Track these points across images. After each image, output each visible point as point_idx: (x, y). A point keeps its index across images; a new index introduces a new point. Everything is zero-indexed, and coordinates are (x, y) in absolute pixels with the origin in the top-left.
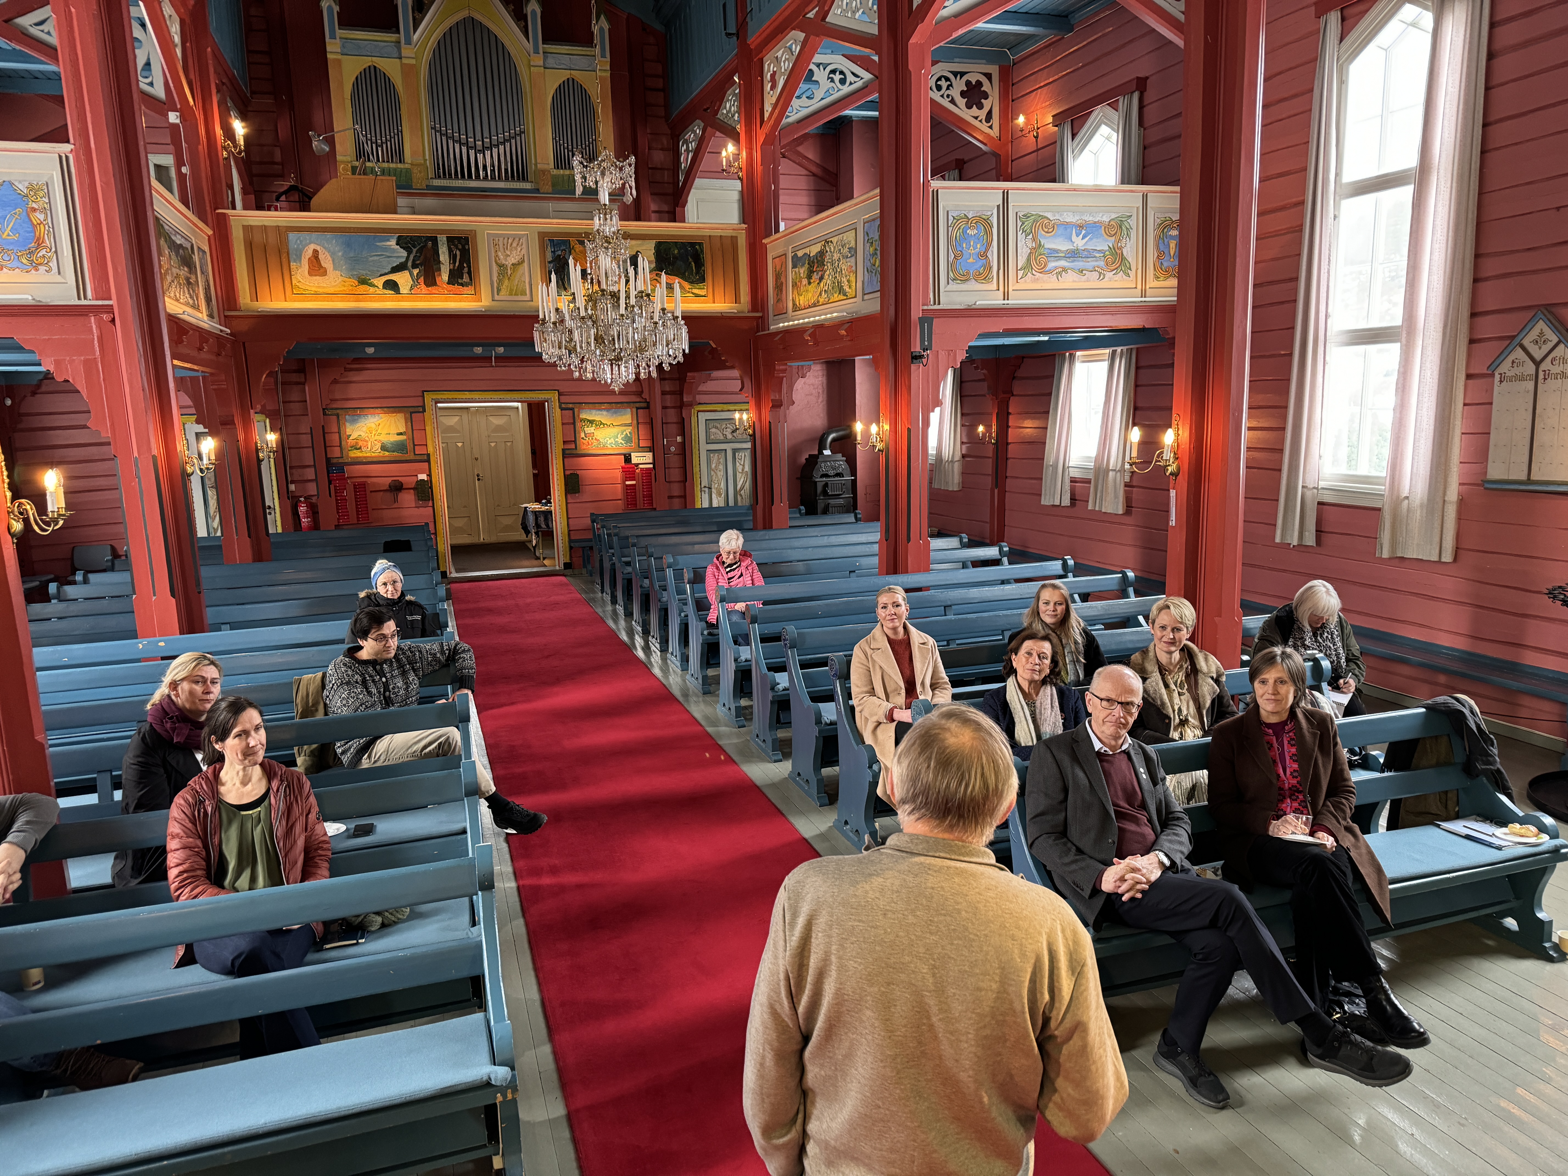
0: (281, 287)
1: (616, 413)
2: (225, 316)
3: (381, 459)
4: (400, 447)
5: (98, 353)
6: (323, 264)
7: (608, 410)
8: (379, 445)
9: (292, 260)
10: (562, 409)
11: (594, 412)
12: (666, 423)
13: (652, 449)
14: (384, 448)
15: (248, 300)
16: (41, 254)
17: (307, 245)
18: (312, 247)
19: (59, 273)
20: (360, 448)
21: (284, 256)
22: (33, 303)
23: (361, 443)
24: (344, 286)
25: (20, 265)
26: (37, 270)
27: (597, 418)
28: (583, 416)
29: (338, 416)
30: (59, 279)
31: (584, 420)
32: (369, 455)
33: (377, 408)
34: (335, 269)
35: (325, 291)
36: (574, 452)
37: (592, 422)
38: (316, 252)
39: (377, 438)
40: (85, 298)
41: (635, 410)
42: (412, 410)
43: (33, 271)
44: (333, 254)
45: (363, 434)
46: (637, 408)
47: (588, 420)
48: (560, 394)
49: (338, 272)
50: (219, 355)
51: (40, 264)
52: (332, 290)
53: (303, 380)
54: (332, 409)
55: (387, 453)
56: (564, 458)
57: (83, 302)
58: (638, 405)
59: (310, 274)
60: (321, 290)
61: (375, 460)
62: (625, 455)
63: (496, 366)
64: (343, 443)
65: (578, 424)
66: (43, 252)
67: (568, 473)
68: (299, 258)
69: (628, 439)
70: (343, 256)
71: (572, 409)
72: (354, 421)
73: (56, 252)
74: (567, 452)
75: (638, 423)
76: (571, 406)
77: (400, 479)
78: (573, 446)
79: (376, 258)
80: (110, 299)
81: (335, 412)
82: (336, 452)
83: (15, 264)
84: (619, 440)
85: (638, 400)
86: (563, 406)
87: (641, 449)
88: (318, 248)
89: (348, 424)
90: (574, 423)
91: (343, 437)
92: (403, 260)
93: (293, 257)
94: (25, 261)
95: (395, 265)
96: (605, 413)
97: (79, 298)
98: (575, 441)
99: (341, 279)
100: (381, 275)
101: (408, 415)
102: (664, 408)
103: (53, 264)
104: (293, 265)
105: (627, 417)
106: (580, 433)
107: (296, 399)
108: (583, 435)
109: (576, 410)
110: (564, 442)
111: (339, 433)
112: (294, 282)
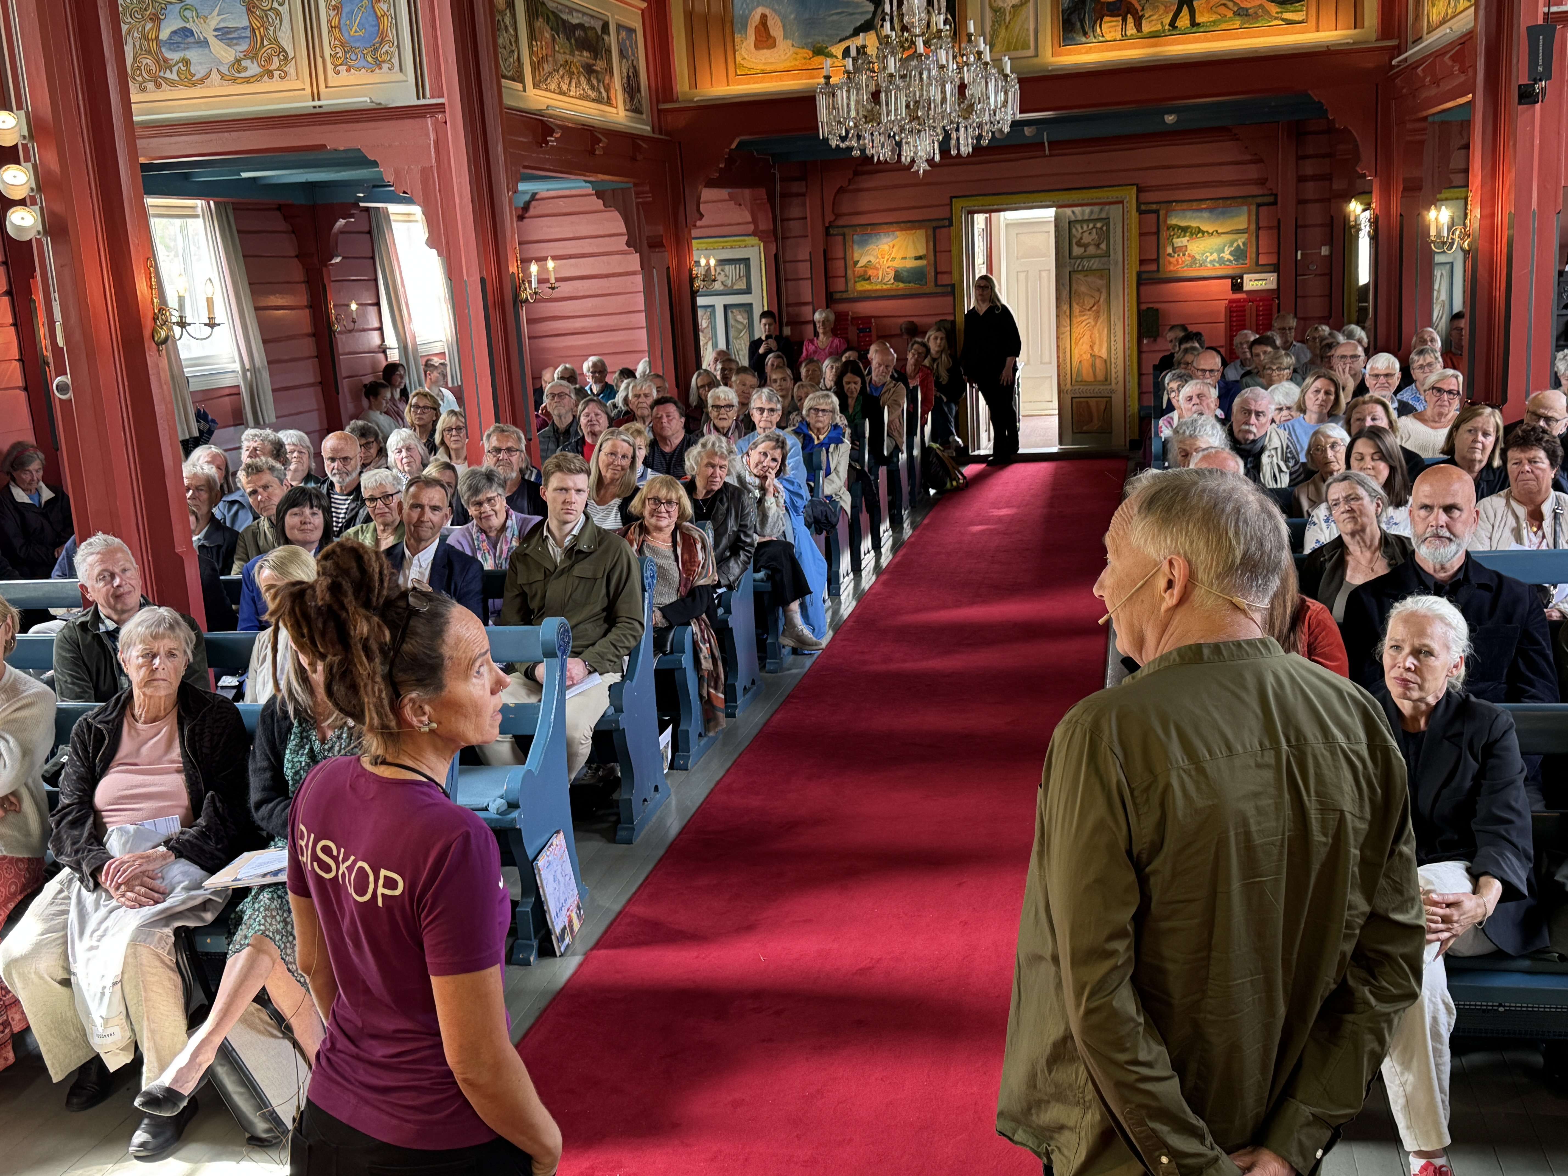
0: (723, 65)
1: (1223, 213)
2: (659, 111)
3: (893, 293)
4: (916, 276)
5: (434, 160)
6: (772, 33)
7: (1211, 210)
8: (892, 274)
9: (736, 30)
10: (1140, 212)
11: (1189, 214)
12: (1305, 226)
13: (1275, 268)
14: (898, 277)
15: (686, 88)
16: (384, 50)
17: (754, 9)
18: (760, 11)
19: (401, 70)
20: (869, 279)
21: (728, 25)
22: (373, 106)
23: (870, 272)
24: (796, 59)
25: (365, 64)
26: (381, 68)
27: (1194, 224)
28: (1174, 221)
29: (844, 235)
30: (401, 77)
31: (1174, 227)
32: (879, 287)
33: (891, 223)
34: (785, 37)
35: (772, 68)
36: (1155, 276)
37: (1185, 230)
38: (764, 17)
39: (890, 264)
40: (424, 97)
41: (1254, 208)
42: (935, 224)
43: (377, 71)
44: (784, 19)
45: (872, 259)
46: (1259, 205)
47: (1180, 227)
48: (1139, 190)
49: (789, 42)
50: (634, 159)
51: (384, 62)
52: (781, 67)
53: (804, 190)
54: (838, 227)
55: (901, 285)
56: (1139, 284)
57: (422, 102)
58: (1259, 200)
59: (757, 47)
60: (768, 68)
61: (886, 294)
62: (1233, 278)
63: (1051, 155)
64: (849, 272)
65: (1164, 234)
66: (386, 47)
67: (1144, 307)
68: (745, 26)
69: (1239, 254)
70: (795, 19)
71: (1156, 212)
72: (864, 243)
73: (398, 46)
74: (1144, 276)
75: (1258, 228)
76: (1154, 207)
77: (915, 320)
78: (1153, 267)
79: (835, 18)
80: (443, 96)
81: (841, 231)
82: (840, 285)
83: (363, 63)
84: (1226, 255)
85: (1261, 192)
86: (1143, 207)
87: (1259, 268)
88: (767, 11)
89: (856, 247)
90: (1157, 233)
91: (850, 263)
92: (869, 16)
93: (738, 26)
94: (370, 59)
95: (859, 24)
96: (1206, 215)
97: (418, 98)
98: (1157, 260)
99: (792, 50)
100: (841, 41)
101: (930, 232)
102: (1301, 202)
103: (396, 60)
104: (738, 37)
105: (1241, 221)
106: (1165, 248)
107: (797, 216)
108: (1170, 250)
109: (1162, 213)
110: (1142, 262)
111: (845, 258)
112: (738, 59)
